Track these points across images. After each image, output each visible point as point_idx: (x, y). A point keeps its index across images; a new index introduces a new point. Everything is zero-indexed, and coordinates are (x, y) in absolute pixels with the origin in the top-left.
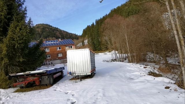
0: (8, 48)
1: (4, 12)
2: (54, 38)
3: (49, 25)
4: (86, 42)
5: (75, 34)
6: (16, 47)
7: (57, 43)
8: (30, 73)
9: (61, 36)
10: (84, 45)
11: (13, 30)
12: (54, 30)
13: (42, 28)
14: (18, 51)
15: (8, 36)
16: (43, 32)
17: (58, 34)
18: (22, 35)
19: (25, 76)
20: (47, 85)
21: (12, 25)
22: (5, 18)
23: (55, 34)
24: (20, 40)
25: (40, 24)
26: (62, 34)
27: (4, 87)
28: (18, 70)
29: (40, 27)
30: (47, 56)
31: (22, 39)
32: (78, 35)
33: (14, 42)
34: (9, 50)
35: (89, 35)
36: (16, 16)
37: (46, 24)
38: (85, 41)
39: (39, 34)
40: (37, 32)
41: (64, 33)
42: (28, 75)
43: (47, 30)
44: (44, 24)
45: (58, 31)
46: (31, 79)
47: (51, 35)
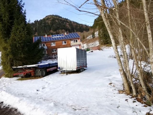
0: (11, 47)
1: (6, 17)
2: (63, 30)
3: (59, 16)
4: (97, 34)
5: (86, 25)
6: (17, 46)
7: (63, 37)
8: (27, 66)
9: (71, 28)
10: (94, 37)
11: (14, 32)
12: (64, 21)
13: (52, 20)
14: (20, 49)
15: (11, 38)
16: (52, 25)
17: (68, 25)
18: (21, 36)
19: (24, 68)
20: (40, 76)
21: (13, 28)
22: (8, 22)
23: (64, 26)
24: (20, 40)
25: (50, 15)
26: (72, 25)
27: (9, 77)
28: (20, 63)
29: (50, 18)
30: (53, 50)
31: (22, 39)
32: (89, 26)
33: (15, 42)
34: (12, 48)
35: (100, 26)
36: (16, 20)
37: (56, 15)
38: (95, 33)
39: (49, 26)
40: (47, 24)
41: (74, 25)
42: (26, 68)
43: (57, 21)
44: (53, 15)
45: (67, 22)
46: (28, 71)
47: (60, 27)
